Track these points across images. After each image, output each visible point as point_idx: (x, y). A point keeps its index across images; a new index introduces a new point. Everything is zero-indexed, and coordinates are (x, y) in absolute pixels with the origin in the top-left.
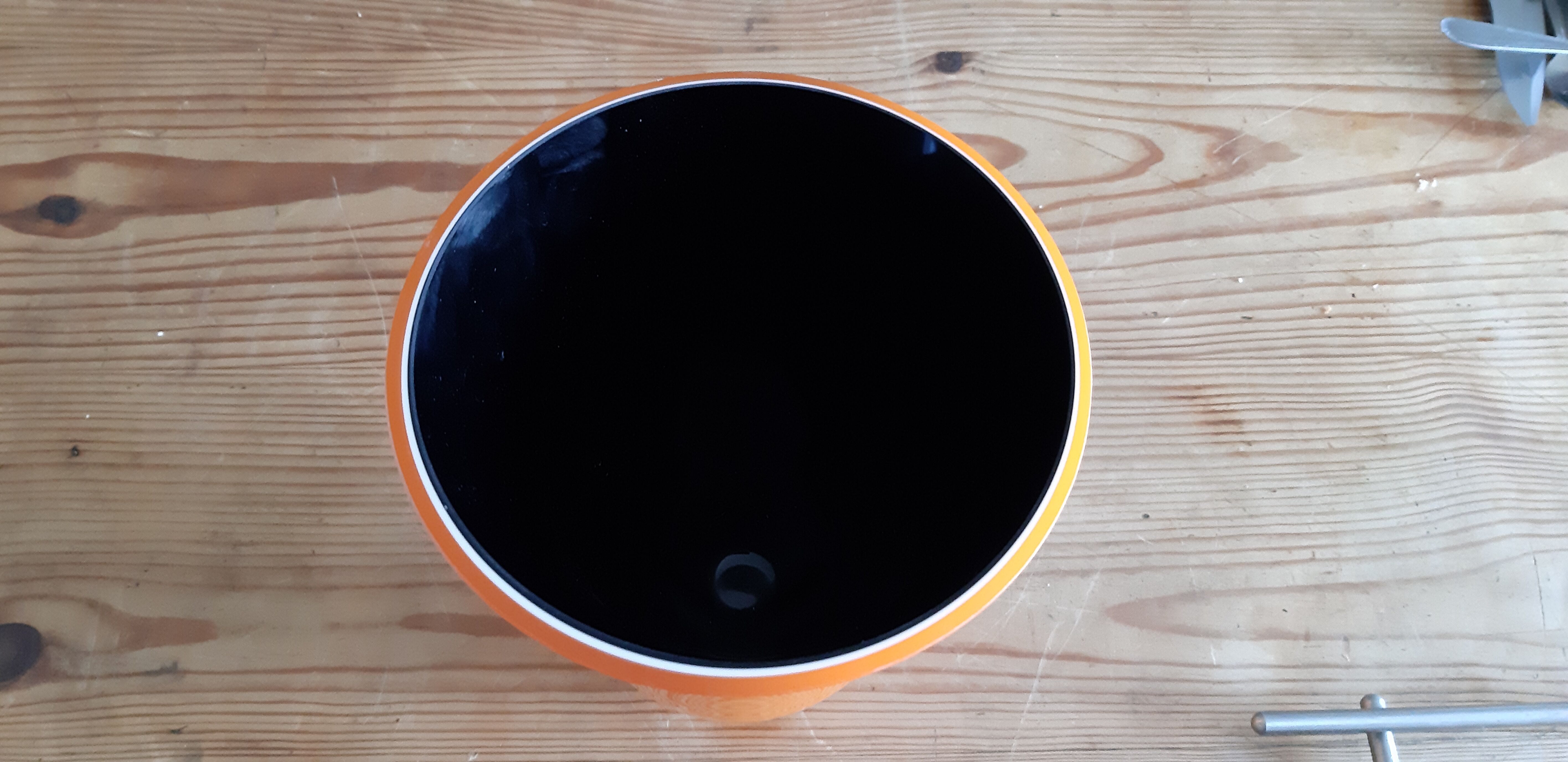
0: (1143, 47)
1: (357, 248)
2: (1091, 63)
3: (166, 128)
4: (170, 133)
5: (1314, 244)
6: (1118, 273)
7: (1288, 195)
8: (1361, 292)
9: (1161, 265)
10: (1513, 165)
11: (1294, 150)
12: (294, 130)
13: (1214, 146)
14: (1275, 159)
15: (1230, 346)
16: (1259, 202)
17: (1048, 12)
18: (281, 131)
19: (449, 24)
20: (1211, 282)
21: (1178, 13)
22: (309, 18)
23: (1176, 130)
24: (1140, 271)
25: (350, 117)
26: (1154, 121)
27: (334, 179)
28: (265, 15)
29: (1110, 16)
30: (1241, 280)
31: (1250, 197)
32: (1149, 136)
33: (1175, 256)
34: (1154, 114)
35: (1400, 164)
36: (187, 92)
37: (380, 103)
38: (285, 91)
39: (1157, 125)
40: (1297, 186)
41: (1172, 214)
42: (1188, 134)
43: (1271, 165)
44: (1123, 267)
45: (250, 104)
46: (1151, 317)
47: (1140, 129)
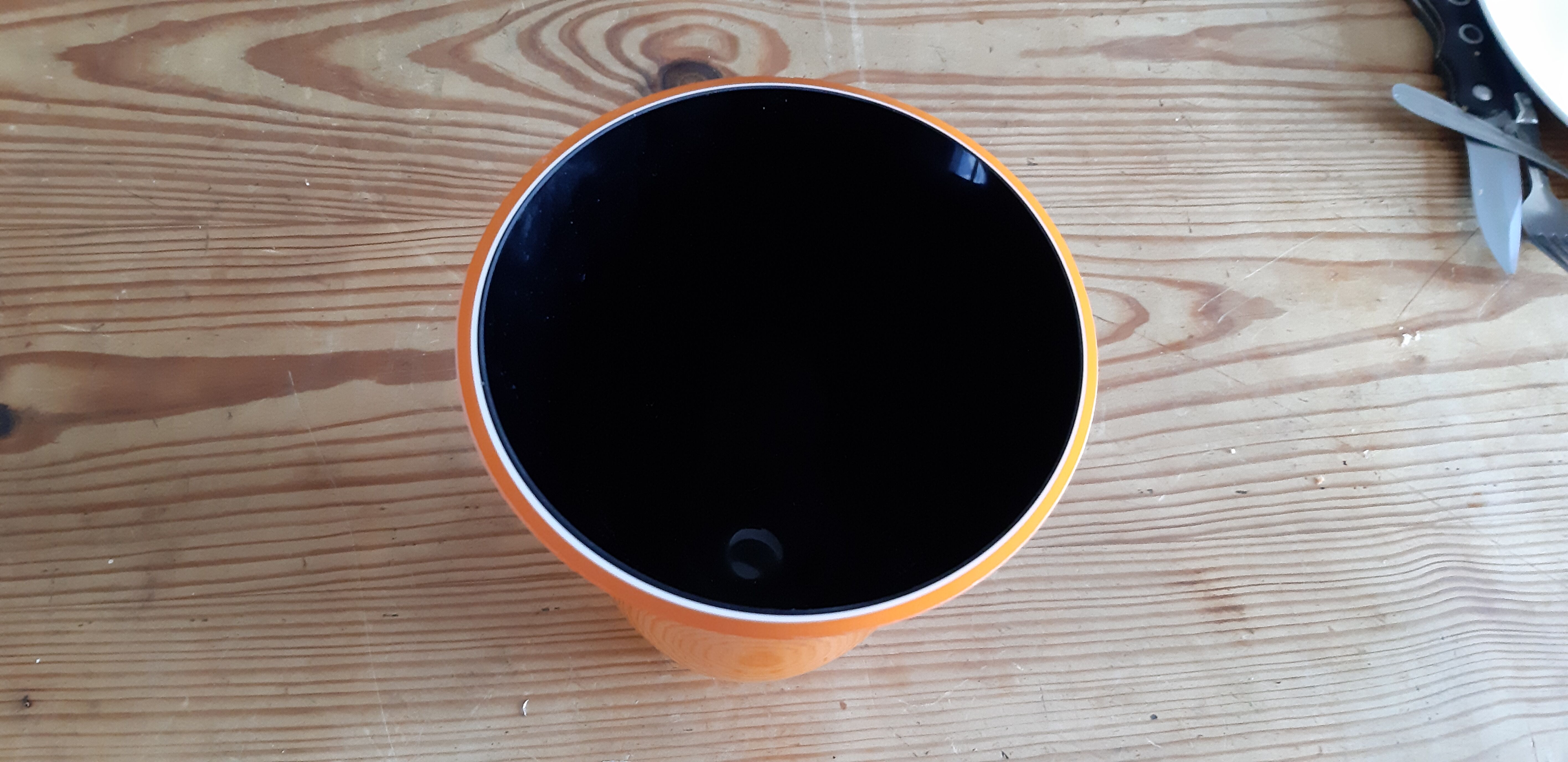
0: (1122, 196)
1: (318, 452)
2: (1070, 216)
3: (102, 321)
4: (109, 327)
5: (1301, 407)
6: (1110, 448)
7: (1275, 355)
8: (1352, 458)
9: (1153, 436)
10: (1493, 313)
11: (1278, 306)
12: (244, 319)
13: (1198, 304)
14: (1261, 316)
15: (1227, 524)
16: (1247, 364)
17: (1024, 160)
18: (230, 320)
19: (404, 192)
20: (1204, 454)
21: (1155, 158)
23: (1159, 288)
24: (1135, 444)
25: (303, 302)
26: (1137, 278)
27: (290, 374)
28: (204, 187)
29: (1087, 164)
30: (1233, 451)
31: (1237, 359)
32: (1134, 295)
33: (1167, 427)
34: (1137, 271)
35: (1383, 317)
36: (124, 278)
37: (335, 284)
38: (231, 274)
39: (1141, 283)
40: (1284, 344)
41: (1162, 380)
42: (1172, 291)
43: (1257, 323)
44: (1116, 442)
45: (194, 290)
46: (1146, 496)
47: (1123, 287)
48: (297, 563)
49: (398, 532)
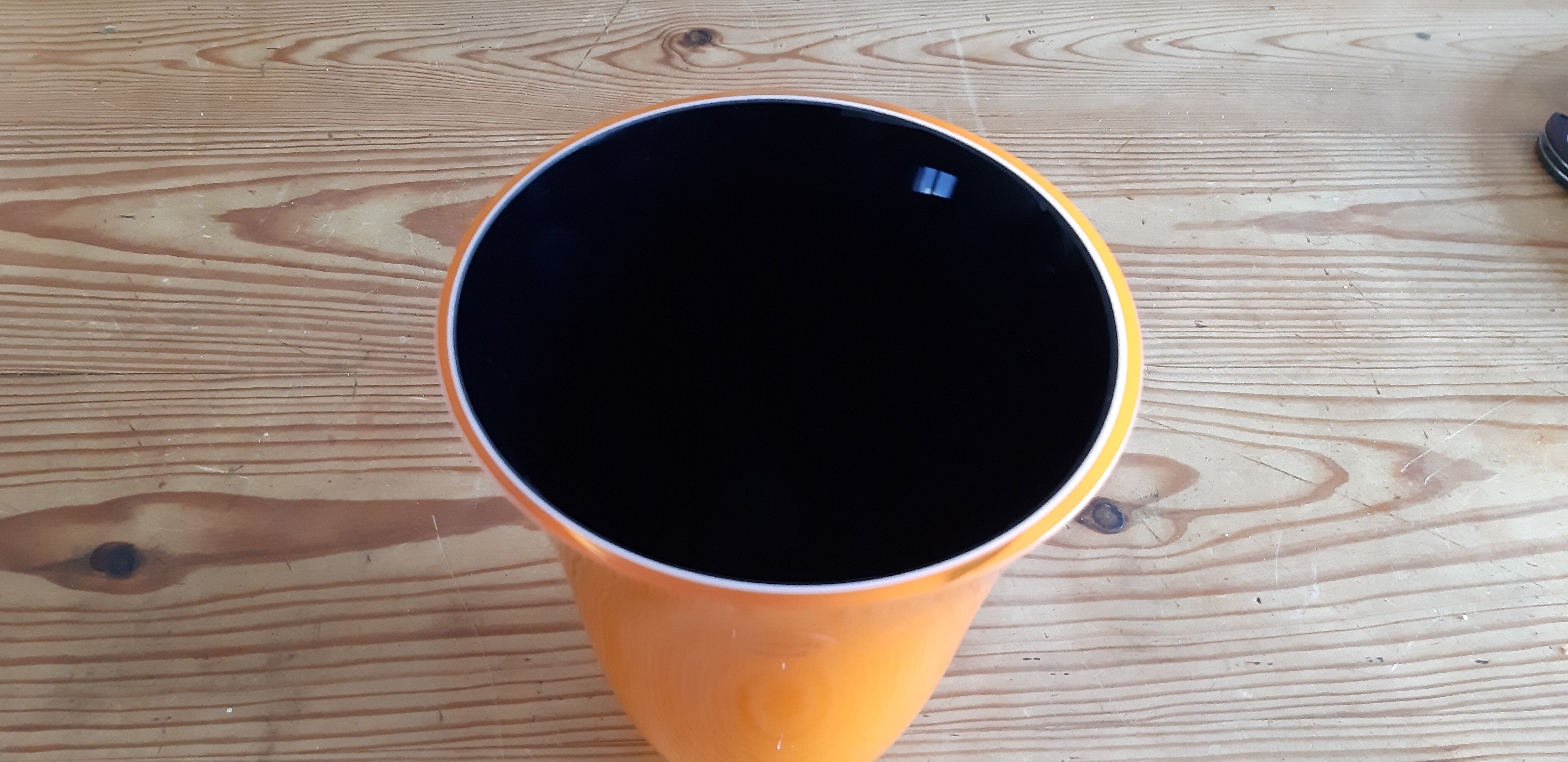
0: (1301, 358)
1: (461, 599)
2: (1248, 376)
3: (242, 463)
4: (249, 469)
5: (1531, 573)
6: (1328, 612)
7: (1493, 518)
9: (1374, 600)
11: (1487, 467)
12: (389, 463)
13: (1400, 465)
14: (1470, 478)
15: (1472, 697)
16: (1463, 526)
17: (1192, 323)
18: (373, 464)
20: (1434, 621)
21: (1329, 323)
22: (403, 340)
23: (1355, 448)
24: (1352, 609)
25: (451, 448)
26: (1329, 438)
27: (434, 518)
28: (356, 337)
29: (1258, 327)
30: (1465, 617)
31: (1452, 521)
32: (1328, 454)
33: (1386, 591)
34: (1327, 431)
36: (268, 422)
38: (378, 420)
39: (1334, 442)
40: (1499, 507)
41: (1373, 542)
42: (1368, 451)
43: (1465, 485)
44: (1333, 605)
45: (338, 435)
46: (1377, 664)
47: (1316, 447)
48: (433, 716)
49: (543, 685)
